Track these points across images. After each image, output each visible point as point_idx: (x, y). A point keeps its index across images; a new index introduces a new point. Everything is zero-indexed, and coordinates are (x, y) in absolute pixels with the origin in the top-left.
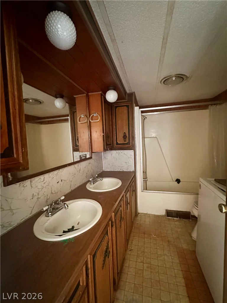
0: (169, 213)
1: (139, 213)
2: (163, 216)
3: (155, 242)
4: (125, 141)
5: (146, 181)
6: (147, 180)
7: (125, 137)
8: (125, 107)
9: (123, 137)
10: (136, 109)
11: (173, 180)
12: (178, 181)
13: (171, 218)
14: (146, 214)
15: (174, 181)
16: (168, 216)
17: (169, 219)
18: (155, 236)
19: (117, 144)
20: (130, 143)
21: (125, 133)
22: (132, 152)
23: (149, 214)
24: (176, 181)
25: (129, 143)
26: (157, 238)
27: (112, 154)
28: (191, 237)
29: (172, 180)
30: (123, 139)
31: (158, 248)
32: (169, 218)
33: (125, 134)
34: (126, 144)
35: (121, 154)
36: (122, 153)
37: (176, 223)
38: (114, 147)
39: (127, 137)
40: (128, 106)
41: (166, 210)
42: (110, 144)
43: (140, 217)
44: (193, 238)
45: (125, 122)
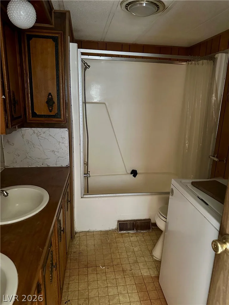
0: (123, 226)
1: (76, 233)
2: (113, 231)
3: (104, 278)
4: (51, 111)
5: (88, 178)
6: (90, 177)
7: (50, 102)
8: (49, 39)
9: (47, 102)
10: (73, 47)
11: (127, 171)
12: (134, 173)
13: (125, 232)
14: (88, 231)
15: (128, 174)
16: (121, 230)
17: (122, 234)
18: (104, 268)
19: (34, 115)
20: (60, 115)
21: (50, 94)
22: (64, 132)
23: (93, 232)
24: (131, 173)
25: (58, 115)
26: (107, 270)
27: (23, 136)
28: (152, 256)
29: (126, 173)
30: (47, 107)
31: (109, 285)
32: (122, 232)
33: (50, 97)
34: (54, 116)
35: (43, 135)
36: (44, 133)
37: (131, 239)
38: (28, 121)
39: (54, 103)
40: (55, 39)
41: (119, 221)
42: (20, 117)
43: (77, 239)
44: (154, 258)
45: (51, 73)
